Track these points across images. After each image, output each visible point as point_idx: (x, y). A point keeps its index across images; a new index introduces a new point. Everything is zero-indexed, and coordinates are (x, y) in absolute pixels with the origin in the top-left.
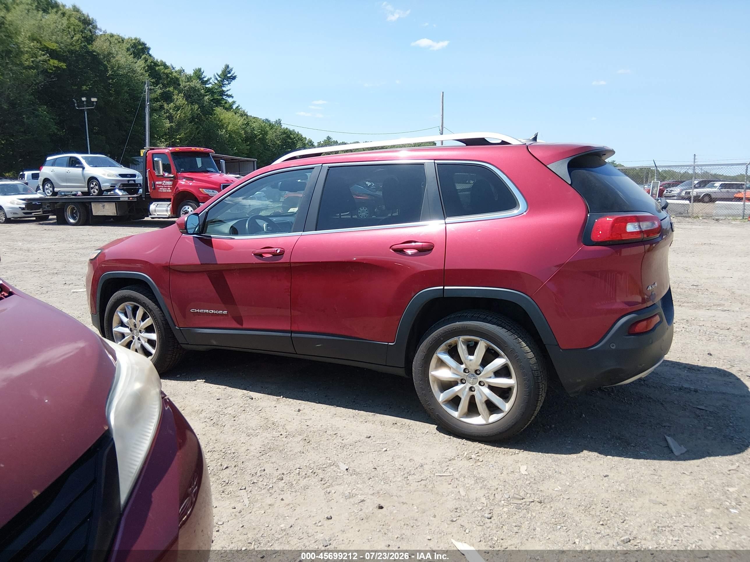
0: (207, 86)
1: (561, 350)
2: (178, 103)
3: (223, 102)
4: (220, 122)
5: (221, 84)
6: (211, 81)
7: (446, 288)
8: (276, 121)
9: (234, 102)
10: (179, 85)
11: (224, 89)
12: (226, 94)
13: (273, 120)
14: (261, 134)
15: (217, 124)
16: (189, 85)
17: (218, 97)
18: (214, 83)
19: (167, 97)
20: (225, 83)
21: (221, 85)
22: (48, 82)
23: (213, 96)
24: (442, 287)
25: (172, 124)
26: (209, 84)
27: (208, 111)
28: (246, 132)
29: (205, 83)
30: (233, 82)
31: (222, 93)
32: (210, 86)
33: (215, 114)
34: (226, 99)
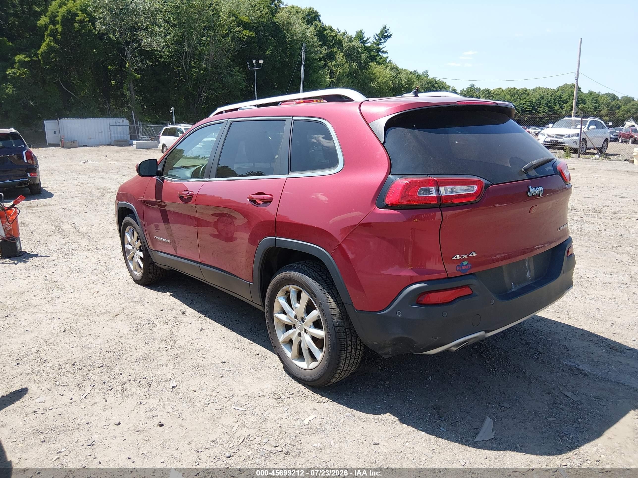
0: (366, 45)
1: (356, 311)
2: (339, 61)
3: (378, 58)
4: (373, 75)
5: (379, 42)
6: (370, 40)
7: (277, 238)
8: (424, 71)
9: (387, 57)
10: (342, 46)
11: (381, 47)
12: (382, 51)
13: (420, 71)
14: (407, 84)
15: (371, 78)
16: (349, 45)
17: (374, 54)
18: (373, 42)
19: (331, 57)
20: (382, 41)
21: (378, 44)
22: (240, 48)
23: (370, 53)
24: (275, 238)
25: (332, 79)
26: (368, 43)
27: (364, 67)
28: (393, 83)
29: (364, 42)
30: (389, 40)
31: (379, 50)
32: (368, 45)
33: (369, 69)
34: (382, 55)
